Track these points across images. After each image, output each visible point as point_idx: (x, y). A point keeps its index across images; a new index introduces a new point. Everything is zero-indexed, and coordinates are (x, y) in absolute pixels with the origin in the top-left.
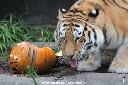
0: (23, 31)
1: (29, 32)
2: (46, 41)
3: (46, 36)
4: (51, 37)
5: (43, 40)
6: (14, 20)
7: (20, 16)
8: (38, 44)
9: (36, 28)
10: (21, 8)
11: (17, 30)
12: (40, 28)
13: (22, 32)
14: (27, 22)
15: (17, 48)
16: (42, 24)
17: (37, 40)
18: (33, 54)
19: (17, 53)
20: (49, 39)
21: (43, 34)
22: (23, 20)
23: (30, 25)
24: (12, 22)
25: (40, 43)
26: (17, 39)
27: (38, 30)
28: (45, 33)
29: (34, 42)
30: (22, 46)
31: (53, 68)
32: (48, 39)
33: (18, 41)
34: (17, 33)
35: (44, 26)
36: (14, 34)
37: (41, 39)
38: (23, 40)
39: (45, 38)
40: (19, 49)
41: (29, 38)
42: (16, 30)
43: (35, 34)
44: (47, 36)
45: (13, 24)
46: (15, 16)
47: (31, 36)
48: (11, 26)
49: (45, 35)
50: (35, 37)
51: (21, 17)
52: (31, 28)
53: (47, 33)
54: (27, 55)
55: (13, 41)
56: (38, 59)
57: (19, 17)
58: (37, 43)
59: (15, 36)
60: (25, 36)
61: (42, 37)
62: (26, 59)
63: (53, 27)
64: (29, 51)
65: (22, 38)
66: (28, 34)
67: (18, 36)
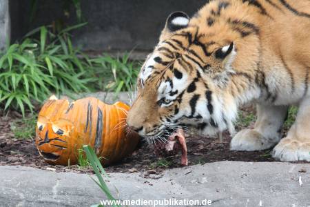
0: (69, 66)
1: (85, 70)
2: (124, 90)
3: (123, 78)
5: (117, 87)
6: (49, 41)
7: (65, 31)
8: (105, 97)
9: (100, 60)
10: (66, 14)
11: (57, 64)
12: (110, 60)
13: (69, 70)
14: (80, 47)
15: (56, 106)
16: (114, 51)
17: (103, 87)
18: (99, 119)
19: (60, 119)
21: (117, 74)
22: (69, 42)
23: (85, 52)
24: (45, 47)
25: (109, 94)
26: (57, 86)
27: (103, 64)
28: (121, 71)
29: (95, 92)
32: (127, 85)
33: (60, 91)
34: (57, 72)
35: (118, 54)
36: (50, 74)
37: (111, 85)
39: (122, 83)
40: (62, 109)
41: (83, 83)
42: (55, 64)
43: (98, 72)
44: (126, 79)
45: (47, 50)
46: (52, 32)
47: (89, 77)
48: (42, 56)
49: (121, 74)
50: (97, 81)
51: (66, 35)
52: (89, 61)
53: (125, 70)
55: (47, 90)
57: (62, 34)
58: (102, 94)
59: (51, 78)
60: (75, 78)
61: (114, 81)
63: (138, 56)
64: (89, 113)
65: (68, 81)
66: (83, 73)
67: (60, 79)
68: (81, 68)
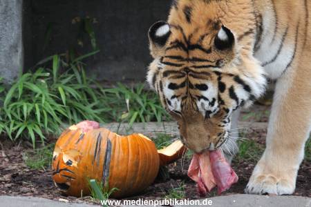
0: (83, 96)
1: (98, 99)
2: (138, 121)
3: (137, 109)
4: (148, 112)
5: (130, 118)
6: (62, 70)
7: (78, 60)
8: (118, 128)
9: (114, 90)
10: (80, 43)
11: (70, 94)
12: (124, 91)
13: (82, 100)
14: (93, 78)
15: (69, 136)
16: (128, 81)
17: (117, 118)
18: (107, 150)
19: (70, 149)
20: (144, 115)
21: (130, 103)
22: (83, 72)
23: (100, 82)
24: (58, 76)
25: (122, 125)
26: (70, 117)
27: (118, 95)
28: (135, 101)
29: (108, 123)
30: (81, 132)
31: (153, 184)
32: (141, 116)
33: (73, 121)
34: (70, 101)
35: (132, 85)
36: (63, 104)
37: (125, 116)
38: (83, 119)
39: (136, 114)
40: (73, 139)
41: (96, 114)
42: (68, 94)
43: (111, 103)
44: (140, 109)
45: (60, 79)
46: (65, 61)
47: (102, 107)
48: (55, 85)
49: (134, 105)
50: (111, 111)
51: (80, 64)
52: (103, 91)
53: (139, 101)
54: (92, 152)
56: (118, 162)
57: (75, 63)
58: (116, 125)
59: (64, 108)
60: (88, 108)
61: (127, 112)
62: (89, 163)
64: (98, 144)
65: (81, 112)
66: (96, 103)
67: (73, 109)
68: (95, 98)
